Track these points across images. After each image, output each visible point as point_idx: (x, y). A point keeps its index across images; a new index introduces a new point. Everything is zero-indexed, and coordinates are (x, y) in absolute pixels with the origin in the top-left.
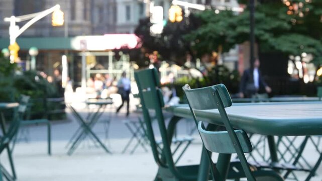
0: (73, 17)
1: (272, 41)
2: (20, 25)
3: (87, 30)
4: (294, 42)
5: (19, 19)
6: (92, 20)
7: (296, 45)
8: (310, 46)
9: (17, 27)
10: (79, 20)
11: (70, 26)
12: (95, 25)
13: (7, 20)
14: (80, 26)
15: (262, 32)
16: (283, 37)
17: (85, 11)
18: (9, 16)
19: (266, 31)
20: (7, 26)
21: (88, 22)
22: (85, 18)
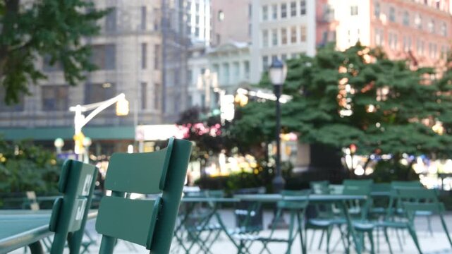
0: (144, 106)
1: (313, 132)
2: (86, 114)
3: (158, 119)
4: (336, 133)
5: (85, 109)
6: (164, 108)
7: (337, 137)
8: (353, 138)
9: (83, 116)
10: (150, 108)
11: (140, 115)
12: (166, 115)
13: (72, 109)
14: (151, 115)
15: (301, 124)
16: (326, 128)
17: (156, 100)
18: (75, 105)
19: (306, 122)
20: (72, 116)
21: (158, 112)
22: (156, 107)
